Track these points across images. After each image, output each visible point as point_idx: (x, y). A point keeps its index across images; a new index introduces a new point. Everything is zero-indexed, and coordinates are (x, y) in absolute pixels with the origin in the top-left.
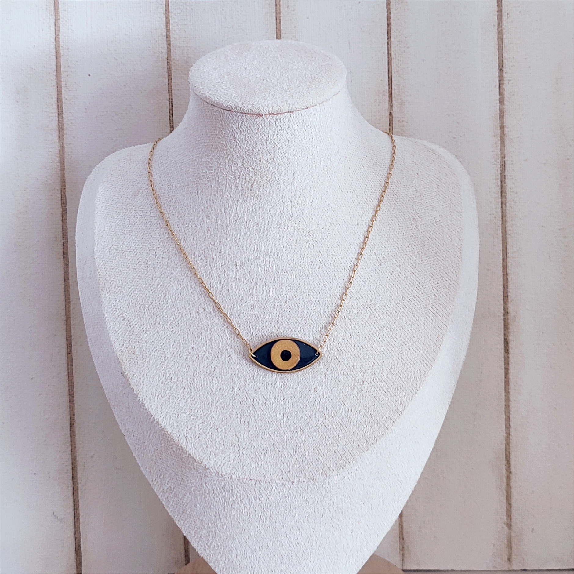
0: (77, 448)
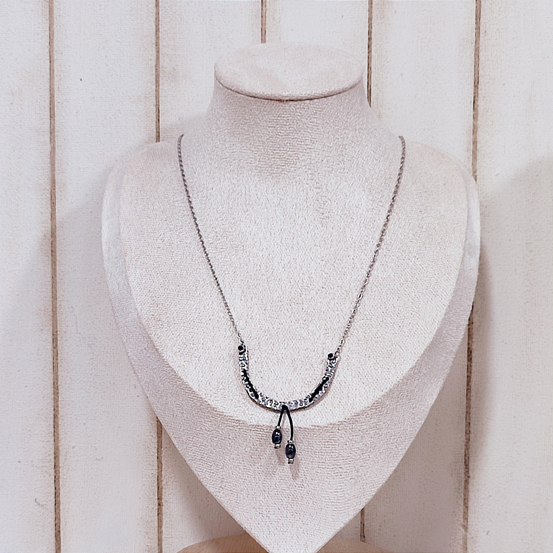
0: (60, 439)
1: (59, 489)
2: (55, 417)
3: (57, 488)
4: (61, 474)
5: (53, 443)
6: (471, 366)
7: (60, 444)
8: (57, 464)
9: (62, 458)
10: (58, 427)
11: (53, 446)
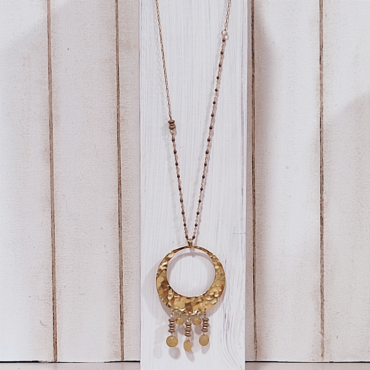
1: (56, 314)
2: (53, 266)
3: (55, 314)
4: (57, 304)
5: (52, 284)
6: (323, 228)
7: (56, 285)
8: (54, 298)
9: (57, 294)
10: (55, 273)
11: (52, 286)
